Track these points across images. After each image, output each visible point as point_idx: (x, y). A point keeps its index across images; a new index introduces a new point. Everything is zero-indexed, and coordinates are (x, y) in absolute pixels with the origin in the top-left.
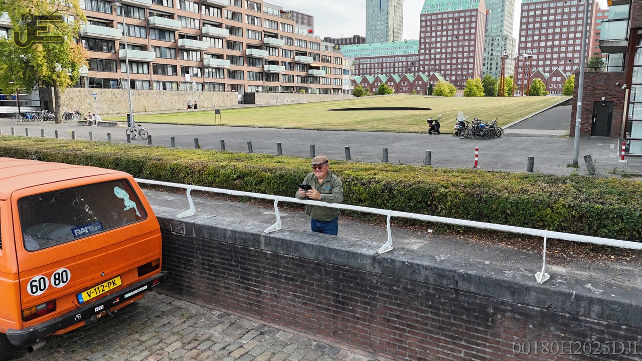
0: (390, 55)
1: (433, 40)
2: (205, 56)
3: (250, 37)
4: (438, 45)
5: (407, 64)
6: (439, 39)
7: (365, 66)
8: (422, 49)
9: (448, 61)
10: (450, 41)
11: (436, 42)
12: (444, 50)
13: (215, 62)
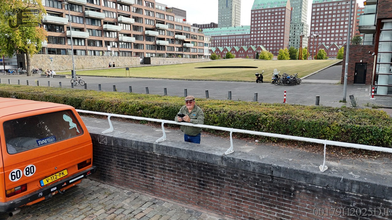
0: (233, 34)
1: (259, 25)
2: (120, 35)
3: (148, 23)
4: (262, 29)
5: (243, 40)
6: (262, 25)
7: (218, 41)
8: (252, 31)
9: (268, 38)
10: (269, 26)
11: (261, 27)
12: (265, 32)
13: (126, 39)
